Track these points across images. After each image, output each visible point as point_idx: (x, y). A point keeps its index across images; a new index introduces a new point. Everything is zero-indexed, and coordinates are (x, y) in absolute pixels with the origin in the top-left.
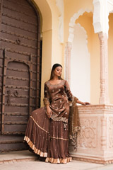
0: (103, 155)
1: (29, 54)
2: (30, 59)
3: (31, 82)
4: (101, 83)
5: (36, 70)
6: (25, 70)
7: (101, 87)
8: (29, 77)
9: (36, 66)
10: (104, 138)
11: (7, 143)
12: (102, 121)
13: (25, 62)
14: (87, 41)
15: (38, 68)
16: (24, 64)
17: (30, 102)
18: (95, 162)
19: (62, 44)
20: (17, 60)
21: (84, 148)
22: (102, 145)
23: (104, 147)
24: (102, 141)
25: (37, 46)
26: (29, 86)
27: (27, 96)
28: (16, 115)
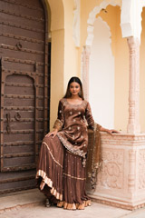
0: (130, 199)
1: (33, 62)
2: (35, 70)
3: (37, 100)
4: (130, 105)
5: (44, 83)
6: (29, 85)
7: (130, 111)
8: (35, 94)
9: (44, 77)
10: (132, 178)
11: (8, 182)
12: (130, 155)
13: (29, 74)
14: (110, 41)
15: (46, 80)
16: (27, 76)
17: (37, 127)
18: (120, 206)
19: (78, 48)
20: (18, 72)
21: (107, 188)
22: (129, 186)
23: (132, 188)
24: (130, 180)
25: (44, 50)
26: (35, 105)
27: (32, 119)
28: (18, 145)
